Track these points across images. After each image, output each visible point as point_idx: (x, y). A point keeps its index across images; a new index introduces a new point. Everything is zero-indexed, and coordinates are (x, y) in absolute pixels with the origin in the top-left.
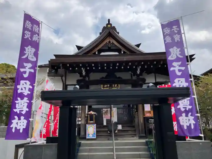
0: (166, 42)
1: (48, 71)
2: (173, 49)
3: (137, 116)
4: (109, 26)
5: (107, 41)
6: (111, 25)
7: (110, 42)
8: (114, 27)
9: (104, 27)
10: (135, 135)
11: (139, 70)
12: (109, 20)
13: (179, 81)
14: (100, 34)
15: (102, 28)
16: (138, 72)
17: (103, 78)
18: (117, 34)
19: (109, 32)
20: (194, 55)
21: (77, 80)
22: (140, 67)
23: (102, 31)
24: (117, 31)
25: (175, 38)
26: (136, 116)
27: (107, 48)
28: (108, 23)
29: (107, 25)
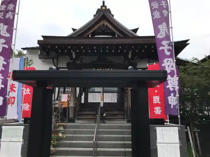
0: (154, 18)
1: (39, 54)
2: (163, 26)
3: (127, 101)
4: (104, 8)
5: (101, 23)
6: (106, 7)
7: (104, 24)
8: (109, 10)
9: (98, 9)
10: (124, 119)
11: (130, 54)
12: (104, 2)
13: (168, 61)
14: (94, 17)
15: (97, 10)
16: (130, 56)
17: (94, 61)
18: (112, 17)
19: (104, 15)
20: (189, 40)
21: (67, 63)
22: (131, 51)
23: (96, 13)
24: (112, 14)
25: (165, 14)
26: (125, 101)
27: (101, 31)
28: (102, 5)
29: (102, 7)
